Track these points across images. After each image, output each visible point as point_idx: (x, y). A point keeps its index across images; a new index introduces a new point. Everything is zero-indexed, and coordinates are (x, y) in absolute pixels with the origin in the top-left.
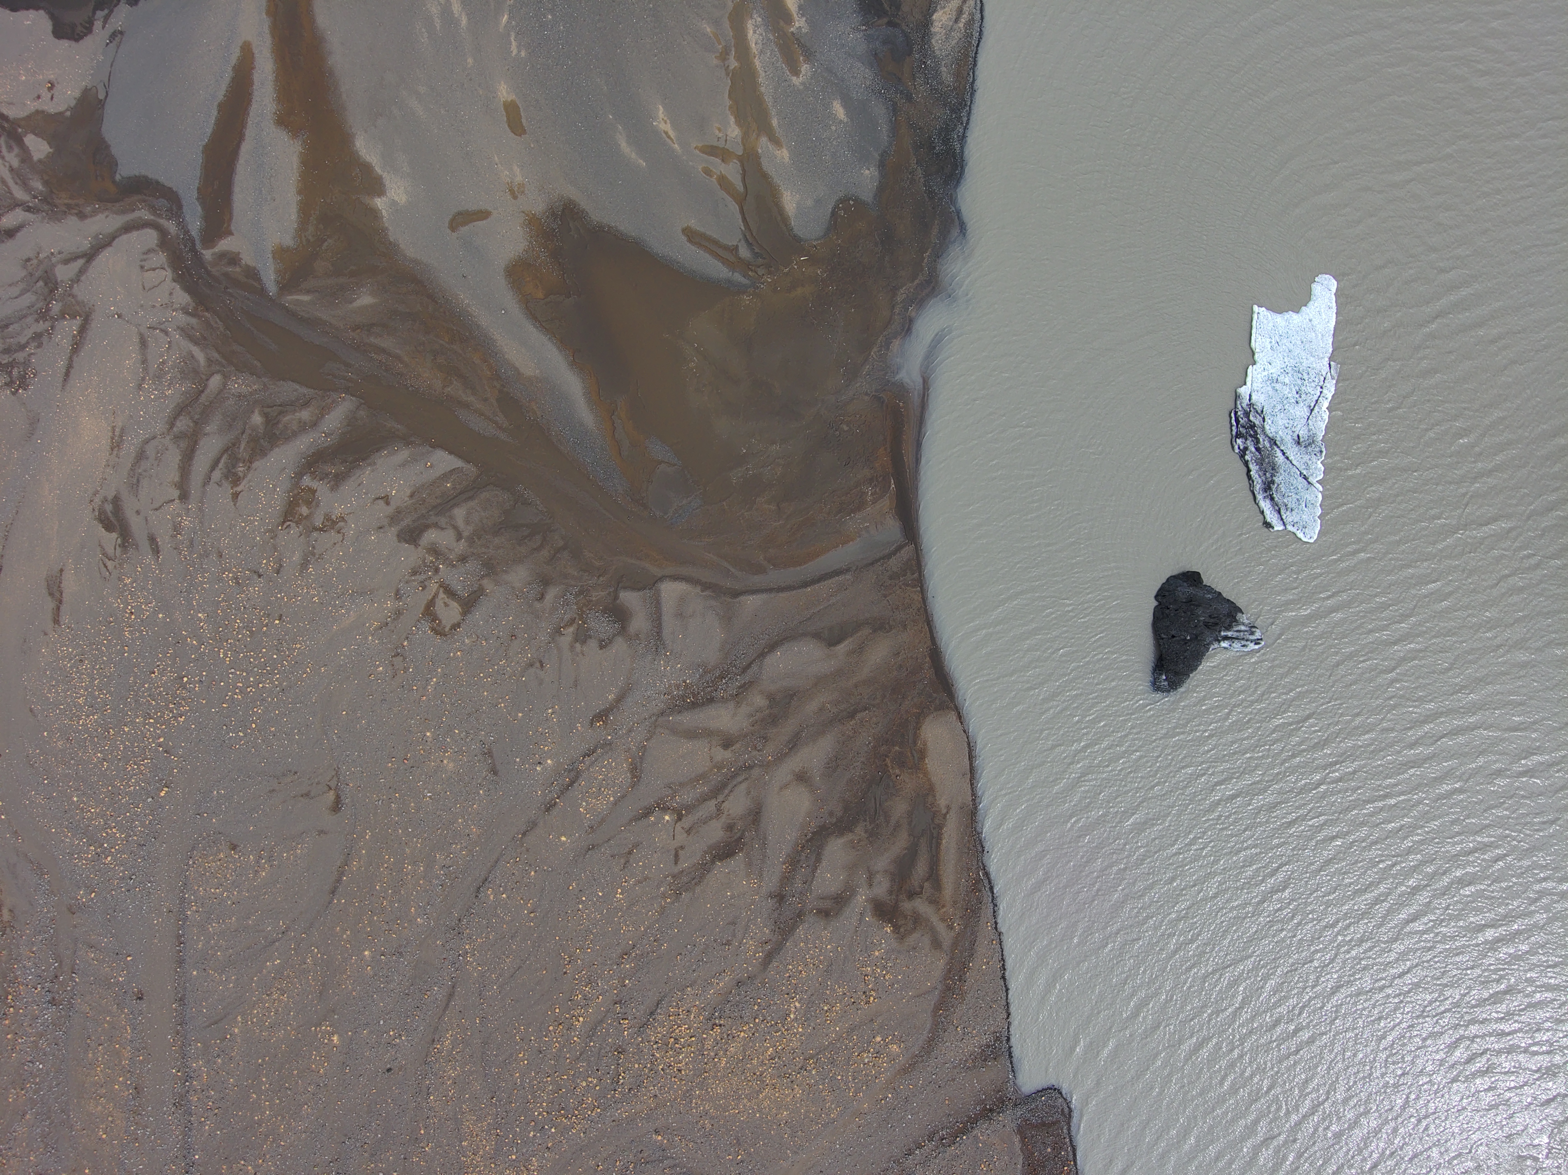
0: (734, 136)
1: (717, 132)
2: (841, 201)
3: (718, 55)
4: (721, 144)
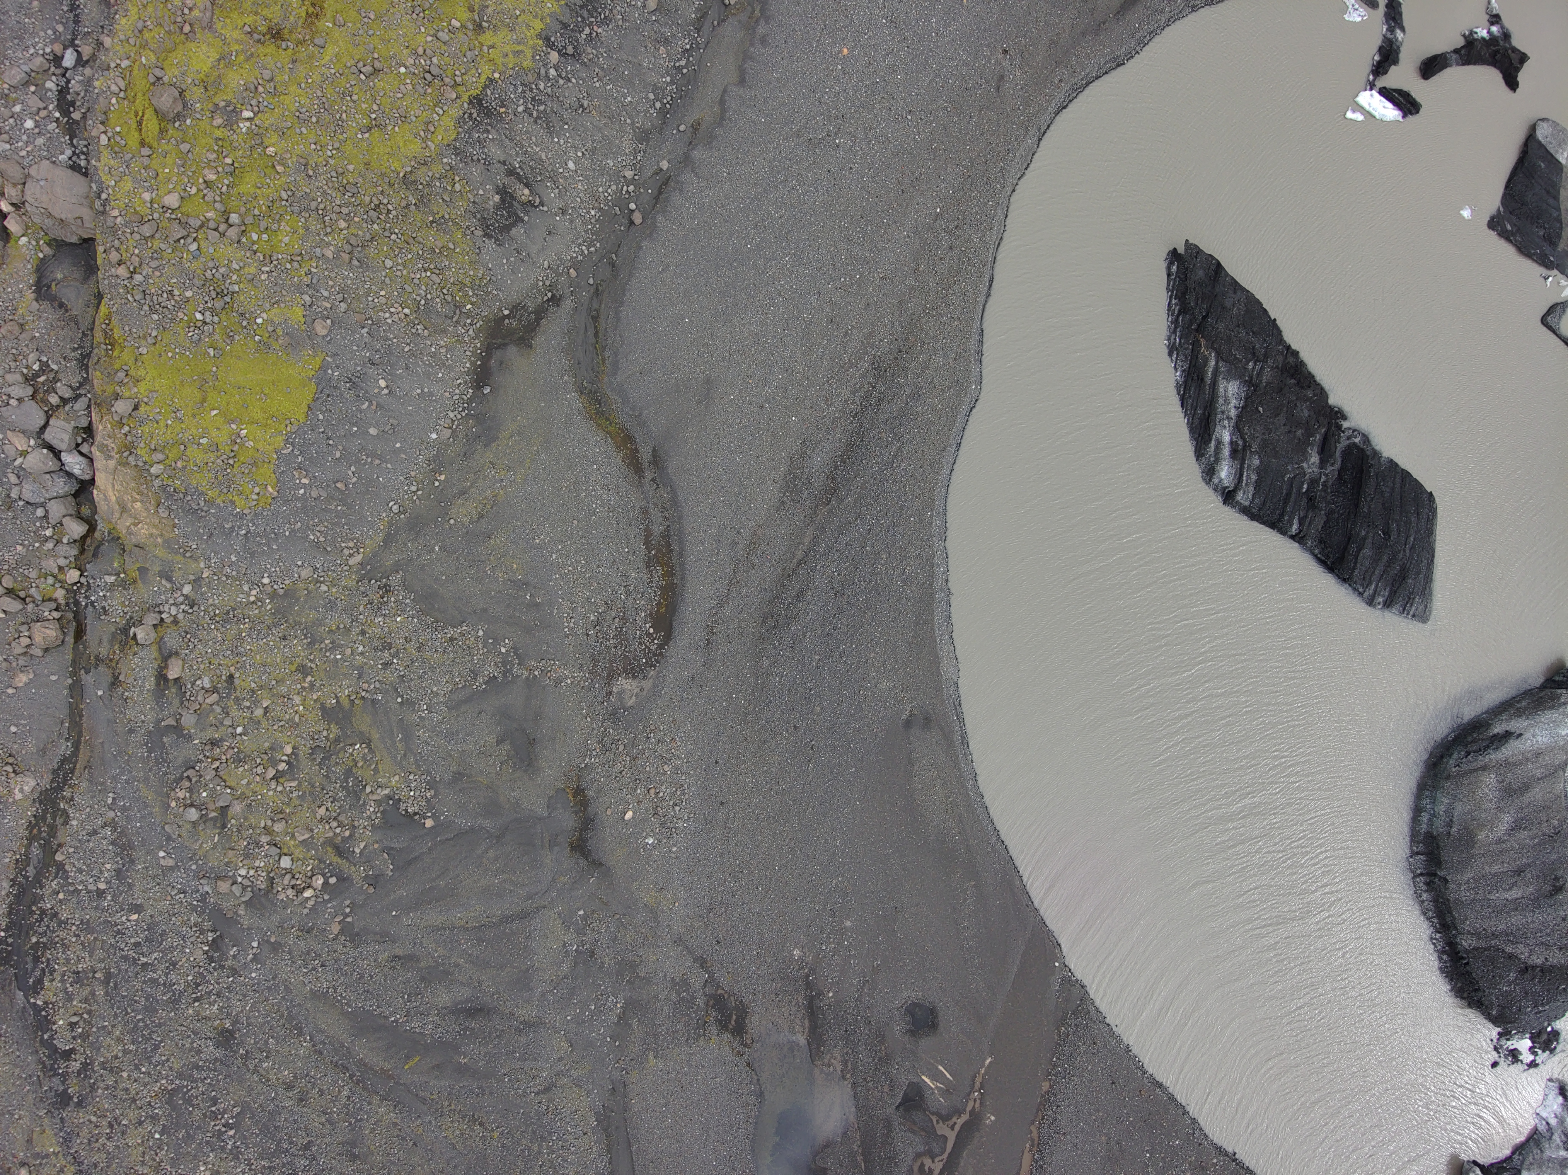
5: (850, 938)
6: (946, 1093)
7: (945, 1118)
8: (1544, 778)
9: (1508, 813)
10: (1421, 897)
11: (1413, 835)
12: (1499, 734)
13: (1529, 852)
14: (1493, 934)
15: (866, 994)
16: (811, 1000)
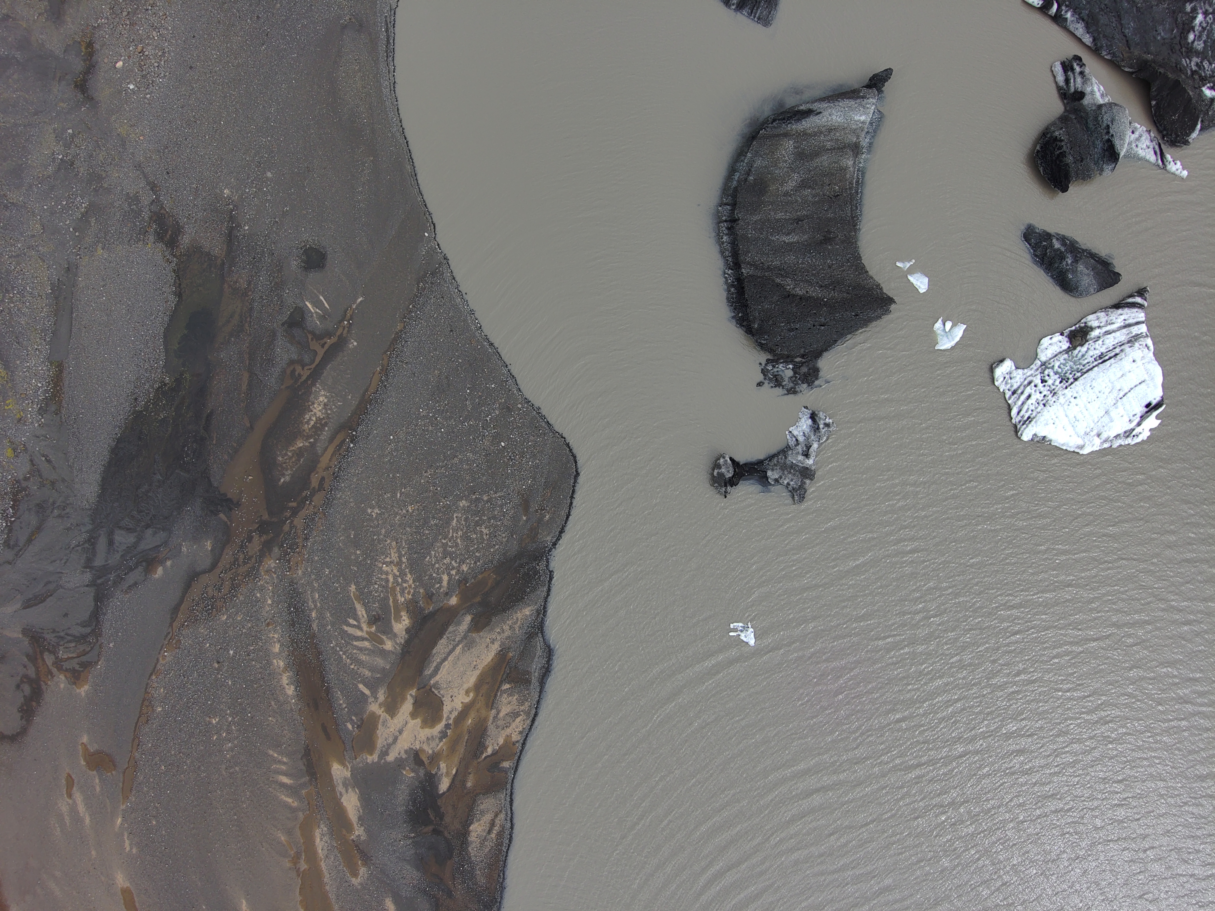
5: (268, 186)
6: (322, 318)
7: (318, 337)
8: (832, 149)
9: (798, 173)
10: (722, 238)
11: (725, 190)
12: (803, 110)
13: (809, 206)
14: (768, 267)
15: (274, 232)
16: (231, 230)
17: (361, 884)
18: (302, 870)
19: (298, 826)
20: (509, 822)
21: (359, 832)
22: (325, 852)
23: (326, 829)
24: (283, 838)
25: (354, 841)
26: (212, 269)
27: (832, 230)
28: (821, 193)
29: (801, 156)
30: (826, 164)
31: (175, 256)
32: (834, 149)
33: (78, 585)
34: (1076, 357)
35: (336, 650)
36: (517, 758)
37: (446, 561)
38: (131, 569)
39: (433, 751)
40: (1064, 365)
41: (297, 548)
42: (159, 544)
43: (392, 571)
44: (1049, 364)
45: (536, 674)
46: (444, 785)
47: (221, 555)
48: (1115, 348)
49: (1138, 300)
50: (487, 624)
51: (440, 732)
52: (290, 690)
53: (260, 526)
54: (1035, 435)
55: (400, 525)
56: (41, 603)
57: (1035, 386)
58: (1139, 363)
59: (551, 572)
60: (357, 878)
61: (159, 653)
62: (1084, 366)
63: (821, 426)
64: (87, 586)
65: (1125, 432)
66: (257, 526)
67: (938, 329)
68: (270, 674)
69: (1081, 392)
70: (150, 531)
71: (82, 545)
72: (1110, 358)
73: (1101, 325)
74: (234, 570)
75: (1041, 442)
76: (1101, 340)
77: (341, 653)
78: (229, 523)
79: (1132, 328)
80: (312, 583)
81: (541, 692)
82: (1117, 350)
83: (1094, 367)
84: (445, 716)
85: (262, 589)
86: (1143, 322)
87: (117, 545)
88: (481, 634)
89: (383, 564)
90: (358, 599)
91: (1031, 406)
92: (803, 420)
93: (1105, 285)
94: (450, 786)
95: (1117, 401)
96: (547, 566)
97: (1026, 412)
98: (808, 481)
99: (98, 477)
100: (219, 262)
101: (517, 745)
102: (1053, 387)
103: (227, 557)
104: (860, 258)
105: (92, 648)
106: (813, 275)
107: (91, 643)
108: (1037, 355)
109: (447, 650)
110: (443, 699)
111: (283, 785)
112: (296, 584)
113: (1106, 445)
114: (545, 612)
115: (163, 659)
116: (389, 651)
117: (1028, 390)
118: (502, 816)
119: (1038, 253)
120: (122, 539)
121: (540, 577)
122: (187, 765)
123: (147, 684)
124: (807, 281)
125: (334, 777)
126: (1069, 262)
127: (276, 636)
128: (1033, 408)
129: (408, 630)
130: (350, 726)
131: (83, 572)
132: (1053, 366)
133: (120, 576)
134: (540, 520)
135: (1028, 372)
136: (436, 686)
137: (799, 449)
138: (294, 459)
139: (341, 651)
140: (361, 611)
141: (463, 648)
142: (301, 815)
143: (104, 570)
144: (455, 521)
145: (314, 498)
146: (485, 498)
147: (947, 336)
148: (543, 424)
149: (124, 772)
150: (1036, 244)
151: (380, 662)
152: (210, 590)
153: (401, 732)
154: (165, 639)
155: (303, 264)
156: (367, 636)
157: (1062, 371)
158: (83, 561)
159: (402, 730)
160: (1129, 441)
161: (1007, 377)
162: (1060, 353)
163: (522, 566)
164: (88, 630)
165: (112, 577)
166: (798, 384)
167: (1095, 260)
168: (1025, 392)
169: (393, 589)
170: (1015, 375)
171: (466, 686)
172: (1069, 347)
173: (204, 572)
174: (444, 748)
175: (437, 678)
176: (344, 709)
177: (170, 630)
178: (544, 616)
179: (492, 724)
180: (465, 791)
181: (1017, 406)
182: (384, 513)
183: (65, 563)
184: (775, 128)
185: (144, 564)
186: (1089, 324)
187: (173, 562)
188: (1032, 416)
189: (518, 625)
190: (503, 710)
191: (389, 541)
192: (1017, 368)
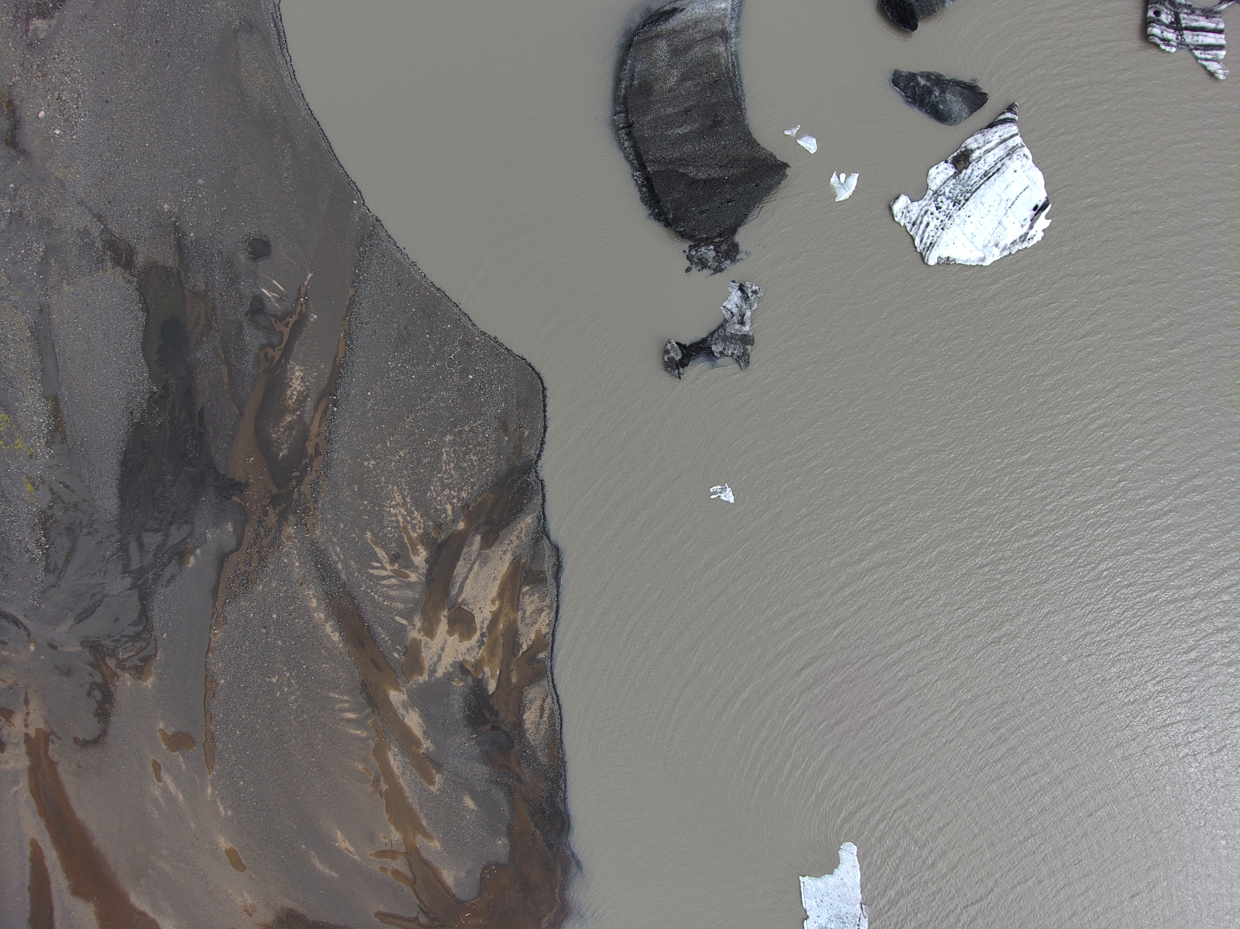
0: (396, 839)
1: (384, 840)
2: (485, 868)
3: (372, 784)
4: (388, 848)
5: (202, 192)
6: (280, 300)
7: (281, 318)
8: (702, 40)
9: (677, 68)
10: (624, 145)
11: (616, 99)
12: (668, 10)
13: (693, 96)
14: (670, 160)
15: (217, 232)
16: (179, 240)
17: (439, 790)
18: (383, 791)
19: (371, 753)
20: (556, 704)
21: (427, 745)
22: (401, 769)
23: (397, 749)
24: (360, 767)
25: (423, 754)
26: (171, 279)
27: (719, 113)
28: (702, 82)
29: (676, 52)
30: (699, 54)
31: (134, 276)
32: (704, 39)
33: (121, 590)
34: (963, 179)
35: (367, 592)
36: (550, 648)
37: (447, 492)
38: (166, 565)
39: (475, 659)
40: (954, 189)
41: (310, 511)
42: (184, 536)
43: (400, 512)
44: (940, 191)
45: (550, 572)
46: (492, 686)
47: (244, 533)
48: (996, 164)
49: (1009, 115)
50: (496, 539)
51: (477, 642)
52: (336, 637)
53: (272, 499)
54: (939, 257)
55: (396, 471)
56: (90, 615)
57: (932, 214)
58: (1020, 171)
59: (541, 481)
60: (434, 785)
61: (210, 633)
62: (972, 186)
63: (750, 294)
64: (130, 589)
65: (1020, 237)
66: (269, 500)
67: (835, 183)
68: (313, 627)
69: (973, 210)
70: (174, 527)
71: (116, 553)
72: (994, 174)
73: (980, 145)
74: (258, 544)
75: (947, 263)
76: (983, 159)
77: (373, 594)
78: (243, 504)
79: (1008, 142)
80: (331, 538)
81: (558, 587)
82: (999, 165)
83: (981, 185)
84: (478, 627)
85: (287, 555)
86: (1017, 134)
87: (147, 546)
88: (493, 548)
89: (391, 508)
90: (376, 543)
91: (931, 232)
92: (733, 293)
93: (975, 107)
94: (497, 686)
95: (1007, 210)
96: (537, 477)
97: (928, 239)
98: (749, 347)
99: (115, 490)
100: (175, 272)
101: (548, 636)
102: (948, 211)
103: (249, 533)
104: (749, 134)
105: (148, 643)
106: (711, 158)
107: (145, 639)
108: (928, 186)
109: (466, 570)
110: (473, 613)
111: (349, 720)
112: (317, 543)
113: (1006, 253)
114: (545, 517)
115: (215, 637)
116: (415, 583)
117: (926, 219)
118: (549, 700)
119: (909, 94)
120: (152, 540)
121: (532, 487)
122: (258, 725)
123: (206, 662)
124: (707, 165)
125: (393, 703)
126: (937, 94)
127: (311, 593)
128: (933, 234)
129: (427, 561)
130: (396, 655)
131: (123, 577)
132: (944, 192)
133: (157, 574)
134: (521, 438)
135: (923, 203)
136: (464, 602)
137: (735, 319)
138: (286, 434)
139: (372, 591)
140: (381, 553)
141: (480, 564)
142: (372, 743)
143: (141, 572)
144: (445, 455)
145: (314, 464)
146: (467, 429)
147: (844, 188)
148: (503, 351)
149: (204, 746)
150: (905, 86)
151: (409, 594)
152: (241, 566)
153: (443, 649)
154: (212, 619)
155: (251, 256)
156: (392, 574)
157: (953, 195)
158: (120, 568)
159: (443, 648)
160: (1026, 245)
161: (905, 211)
162: (948, 179)
163: (514, 481)
164: (141, 628)
165: (150, 576)
166: (721, 262)
167: (962, 87)
168: (923, 222)
169: (405, 527)
170: (911, 208)
171: (490, 597)
172: (955, 173)
173: (232, 552)
174: (485, 654)
175: (463, 595)
176: (387, 642)
177: (214, 610)
178: (545, 521)
179: (521, 623)
180: (512, 687)
181: (918, 235)
182: (379, 463)
183: (105, 574)
184: (646, 32)
185: (176, 557)
186: (969, 147)
187: (202, 549)
188: (933, 242)
189: (523, 533)
190: (528, 609)
191: (390, 487)
192: (912, 201)
